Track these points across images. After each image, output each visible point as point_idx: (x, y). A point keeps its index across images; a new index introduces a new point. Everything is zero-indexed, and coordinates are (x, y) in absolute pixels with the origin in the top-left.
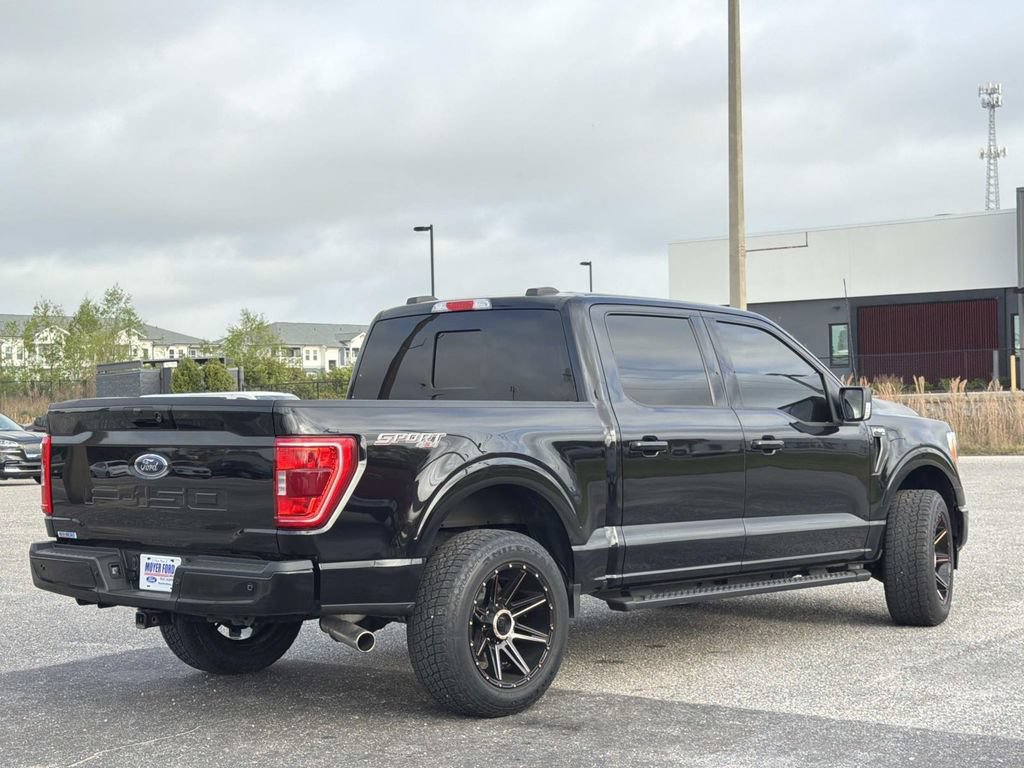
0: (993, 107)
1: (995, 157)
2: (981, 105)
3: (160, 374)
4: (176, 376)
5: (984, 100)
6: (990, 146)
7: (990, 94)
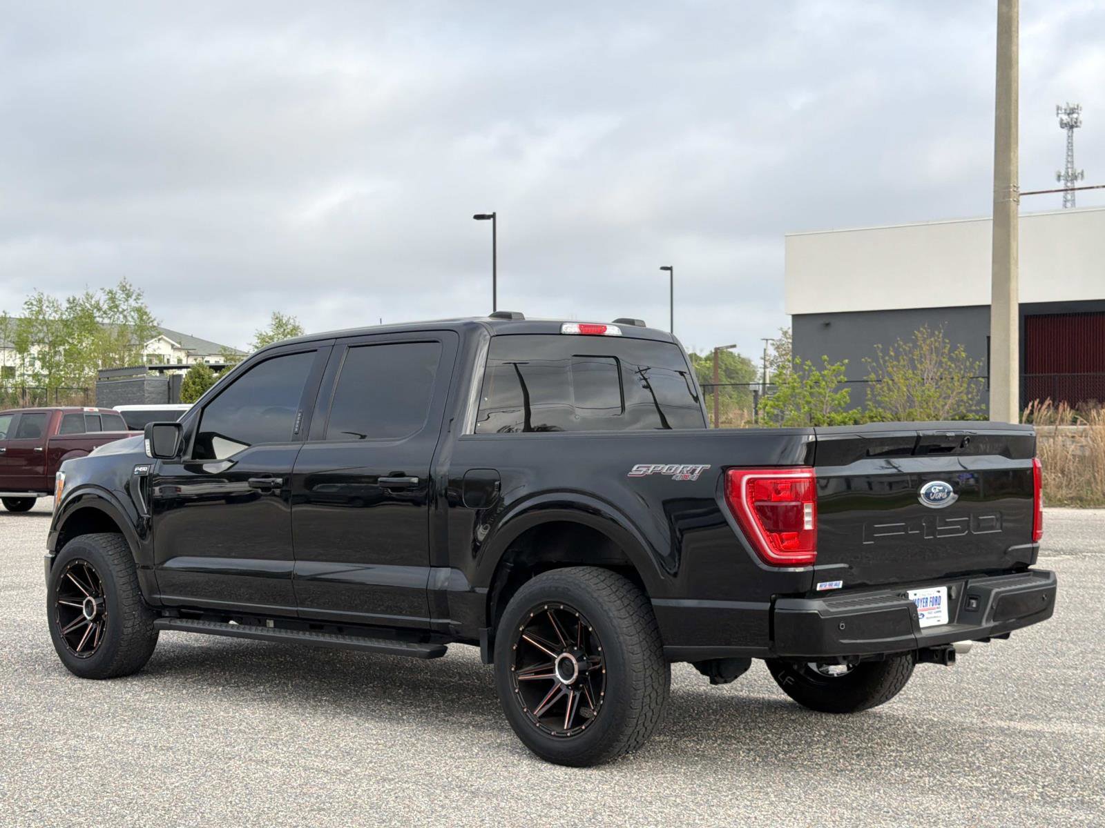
0: (1072, 127)
1: (1072, 180)
2: (1059, 125)
3: (169, 382)
4: (186, 384)
5: (1062, 120)
6: (1067, 168)
7: (1069, 114)
